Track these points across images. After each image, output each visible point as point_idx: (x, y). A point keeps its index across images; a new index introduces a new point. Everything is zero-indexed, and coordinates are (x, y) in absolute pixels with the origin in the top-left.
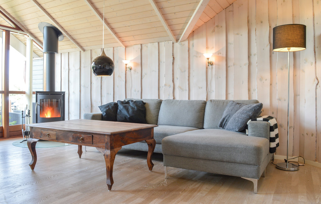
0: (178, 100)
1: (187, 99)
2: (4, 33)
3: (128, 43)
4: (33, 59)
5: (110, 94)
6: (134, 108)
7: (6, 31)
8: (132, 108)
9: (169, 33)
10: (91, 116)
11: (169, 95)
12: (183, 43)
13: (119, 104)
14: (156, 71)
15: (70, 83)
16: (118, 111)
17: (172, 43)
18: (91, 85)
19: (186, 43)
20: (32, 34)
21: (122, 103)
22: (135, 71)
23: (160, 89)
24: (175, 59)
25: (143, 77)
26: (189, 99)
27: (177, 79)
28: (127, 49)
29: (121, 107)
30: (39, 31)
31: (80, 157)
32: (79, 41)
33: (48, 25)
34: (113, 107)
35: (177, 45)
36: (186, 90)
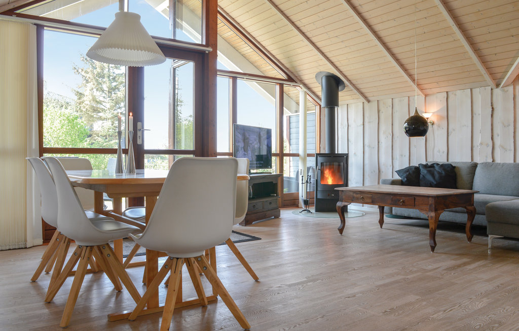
0: (500, 163)
1: (512, 161)
2: (278, 87)
3: (428, 92)
4: (308, 112)
5: (405, 156)
6: (442, 173)
7: (280, 84)
8: (439, 173)
9: (487, 77)
10: (391, 181)
11: (487, 157)
12: (506, 89)
13: (421, 168)
14: (467, 127)
15: (349, 143)
16: (421, 176)
17: (490, 89)
18: (378, 145)
19: (511, 88)
20: (305, 85)
21: (426, 166)
22: (439, 126)
23: (474, 149)
24: (495, 109)
25: (449, 134)
26: (515, 161)
27: (498, 135)
28: (427, 98)
29: (423, 171)
30: (316, 81)
31: (381, 227)
32: (363, 91)
33: (328, 75)
34: (414, 172)
35: (497, 92)
36: (510, 150)
